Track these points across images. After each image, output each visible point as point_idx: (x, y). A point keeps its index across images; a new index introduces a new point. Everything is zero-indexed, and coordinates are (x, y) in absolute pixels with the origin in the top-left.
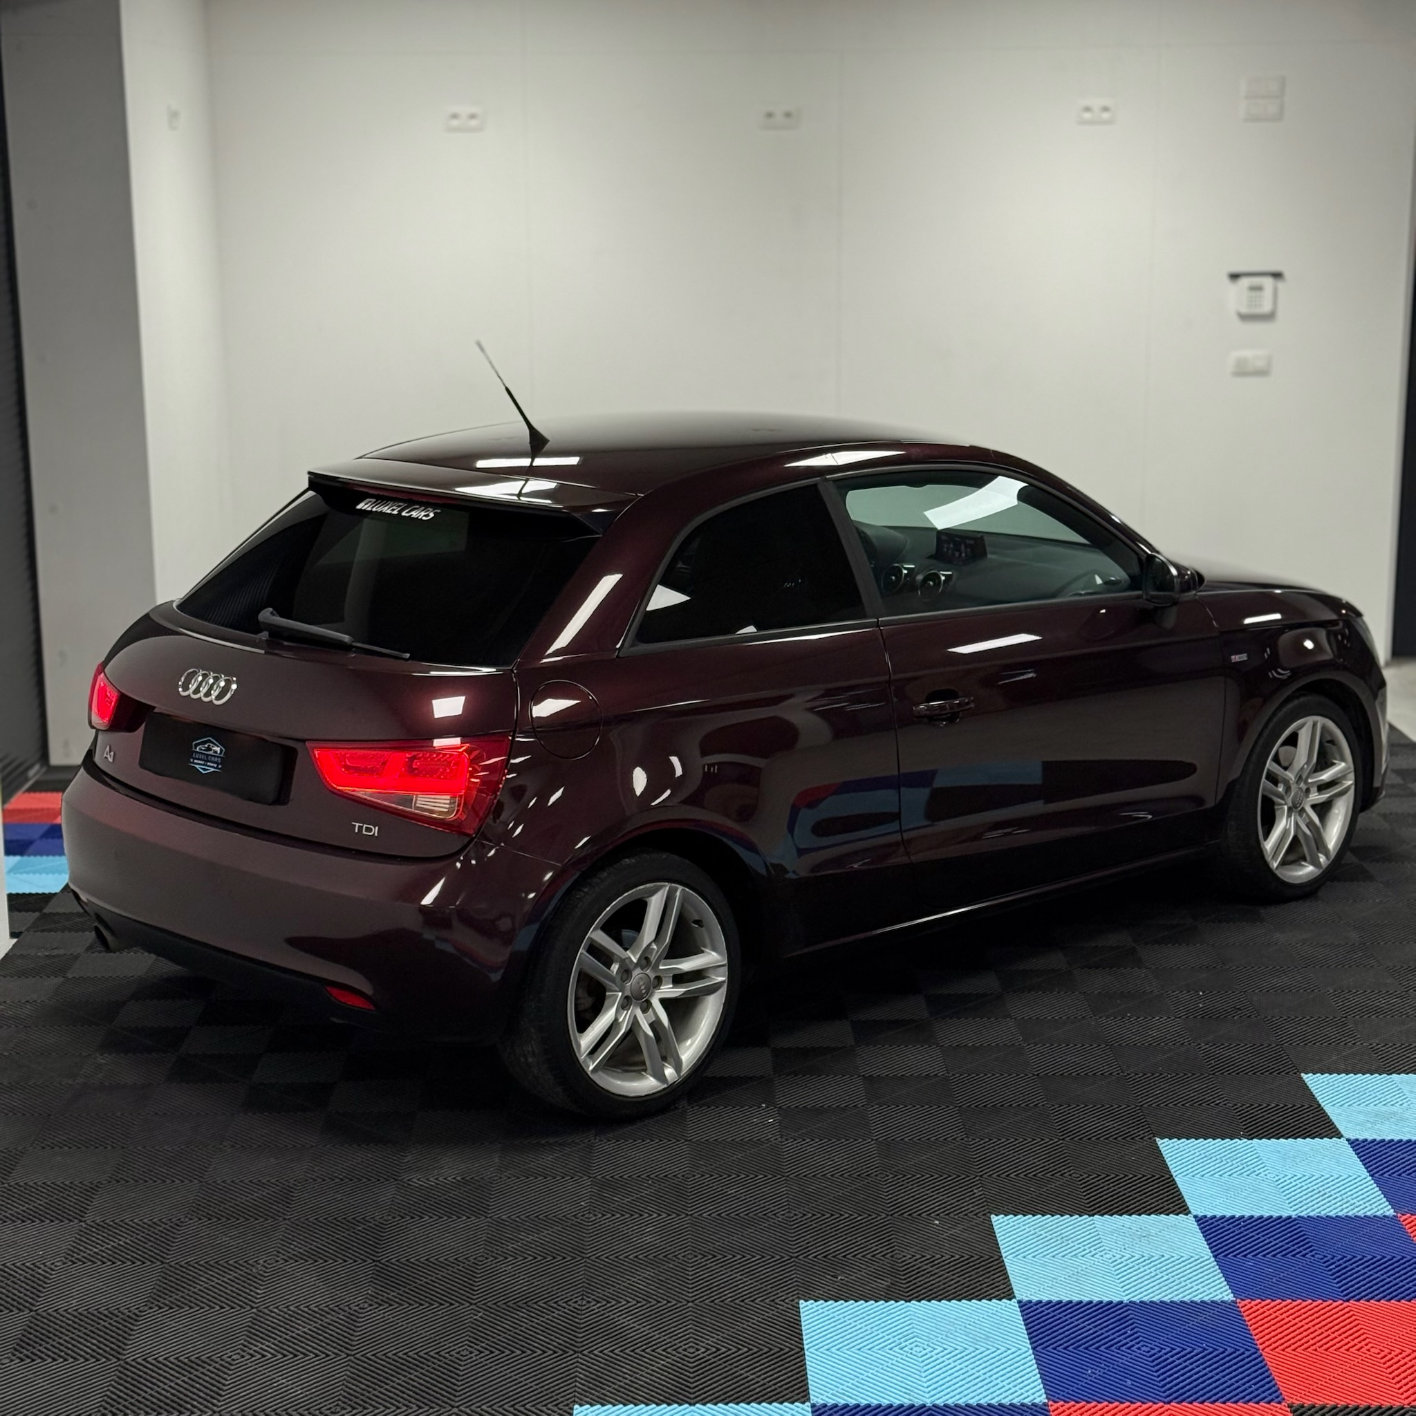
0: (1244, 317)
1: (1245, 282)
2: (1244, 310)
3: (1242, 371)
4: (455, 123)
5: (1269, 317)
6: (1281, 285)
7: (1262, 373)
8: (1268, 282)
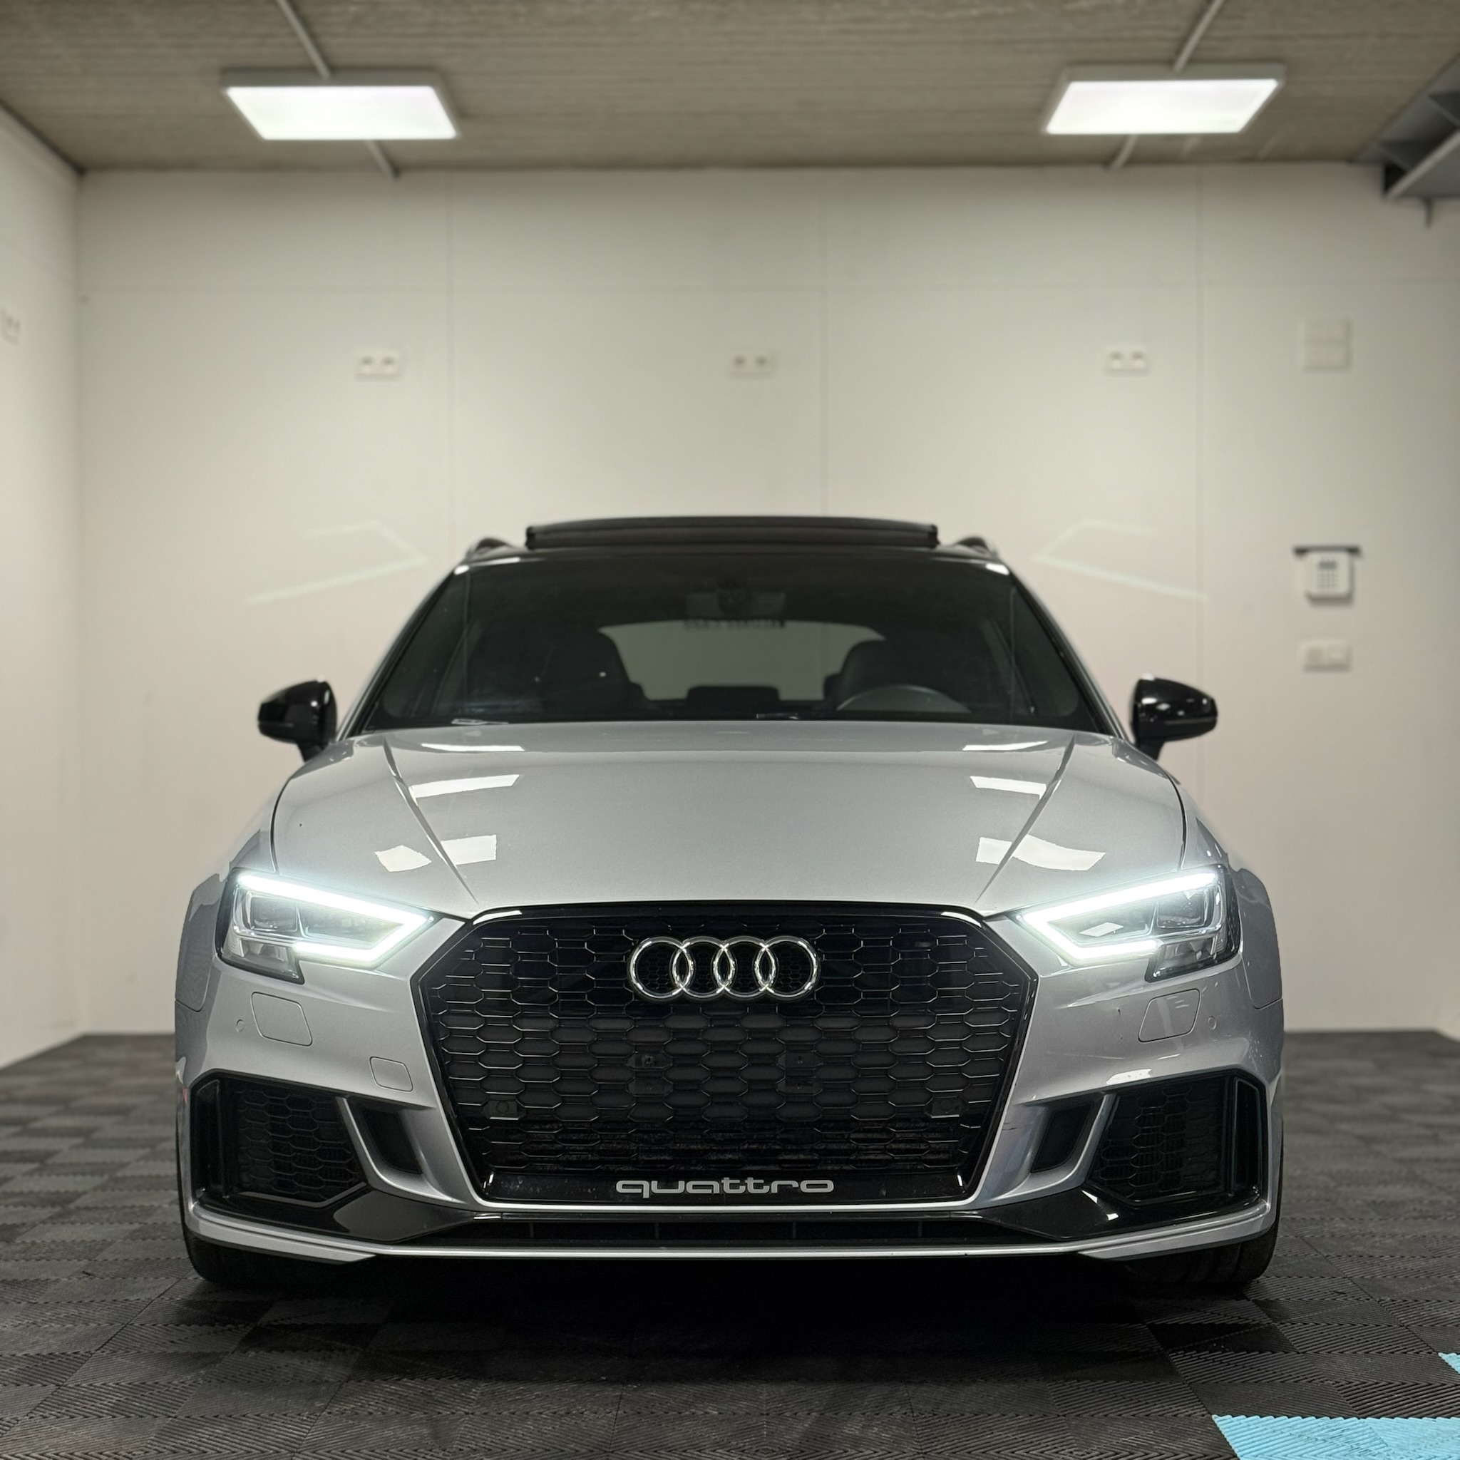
0: (1318, 600)
1: (1314, 558)
2: (1315, 590)
3: (1316, 665)
4: (367, 369)
5: (1345, 600)
6: (1358, 563)
7: (1340, 667)
8: (1342, 559)
